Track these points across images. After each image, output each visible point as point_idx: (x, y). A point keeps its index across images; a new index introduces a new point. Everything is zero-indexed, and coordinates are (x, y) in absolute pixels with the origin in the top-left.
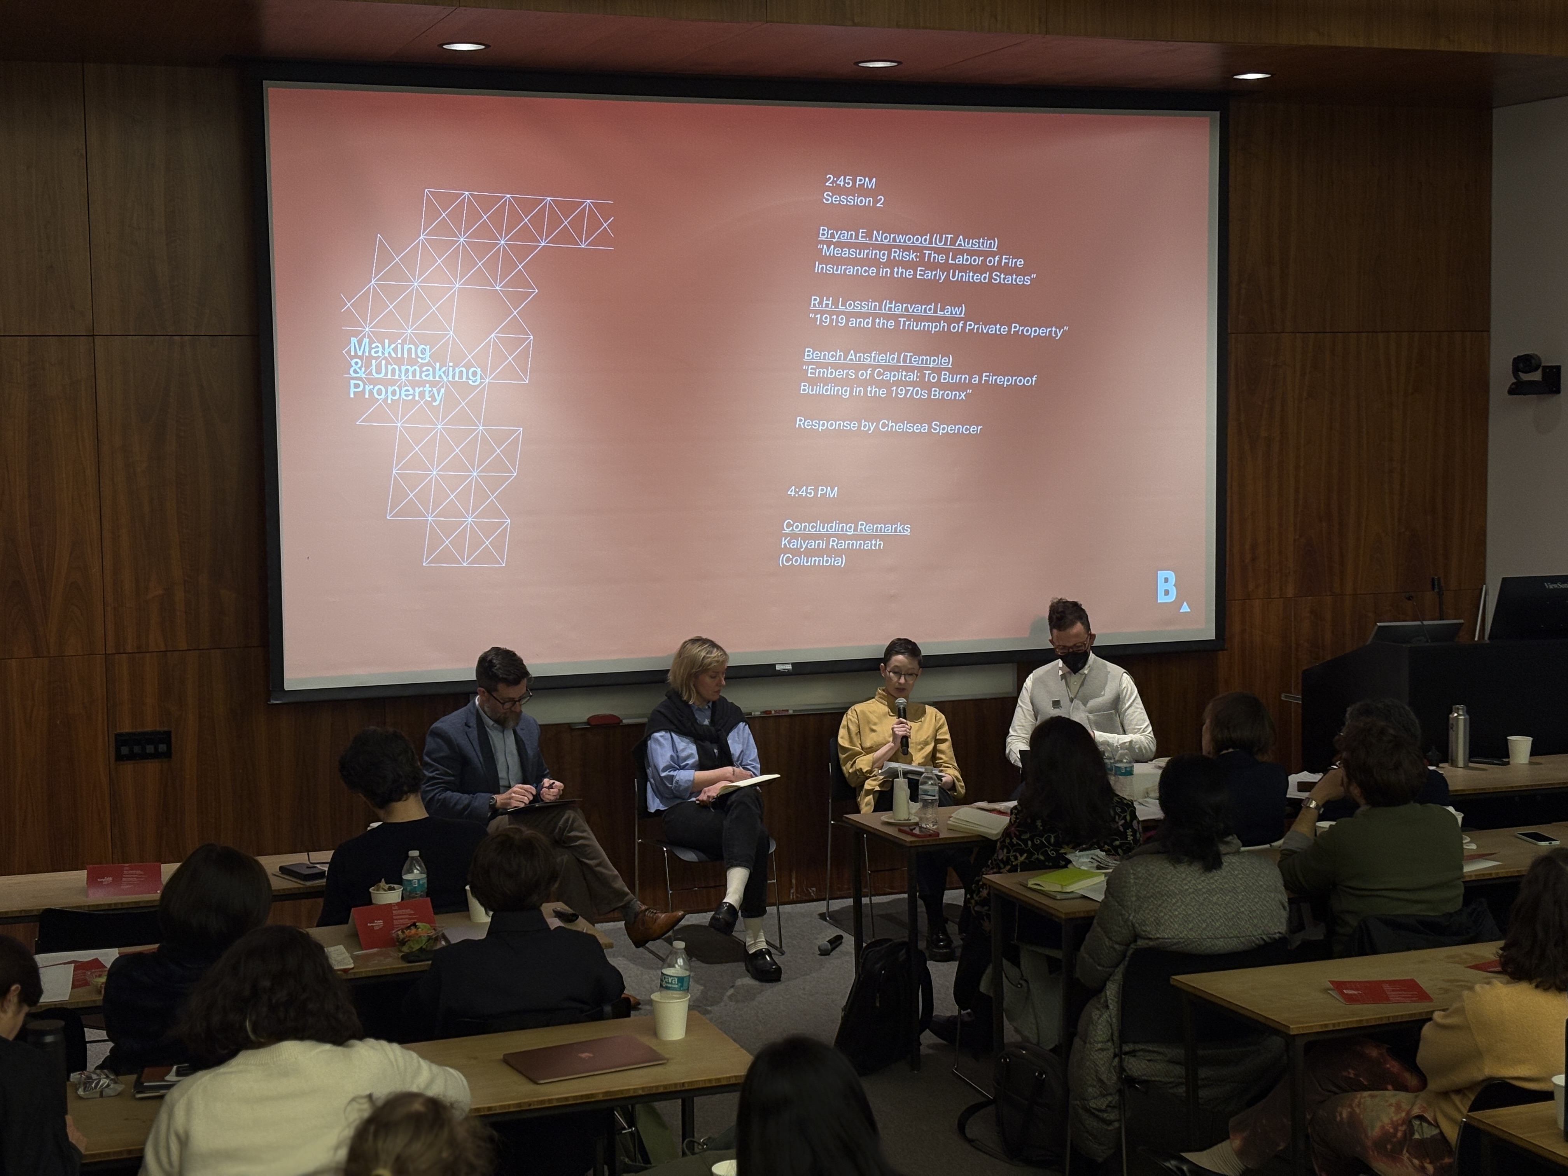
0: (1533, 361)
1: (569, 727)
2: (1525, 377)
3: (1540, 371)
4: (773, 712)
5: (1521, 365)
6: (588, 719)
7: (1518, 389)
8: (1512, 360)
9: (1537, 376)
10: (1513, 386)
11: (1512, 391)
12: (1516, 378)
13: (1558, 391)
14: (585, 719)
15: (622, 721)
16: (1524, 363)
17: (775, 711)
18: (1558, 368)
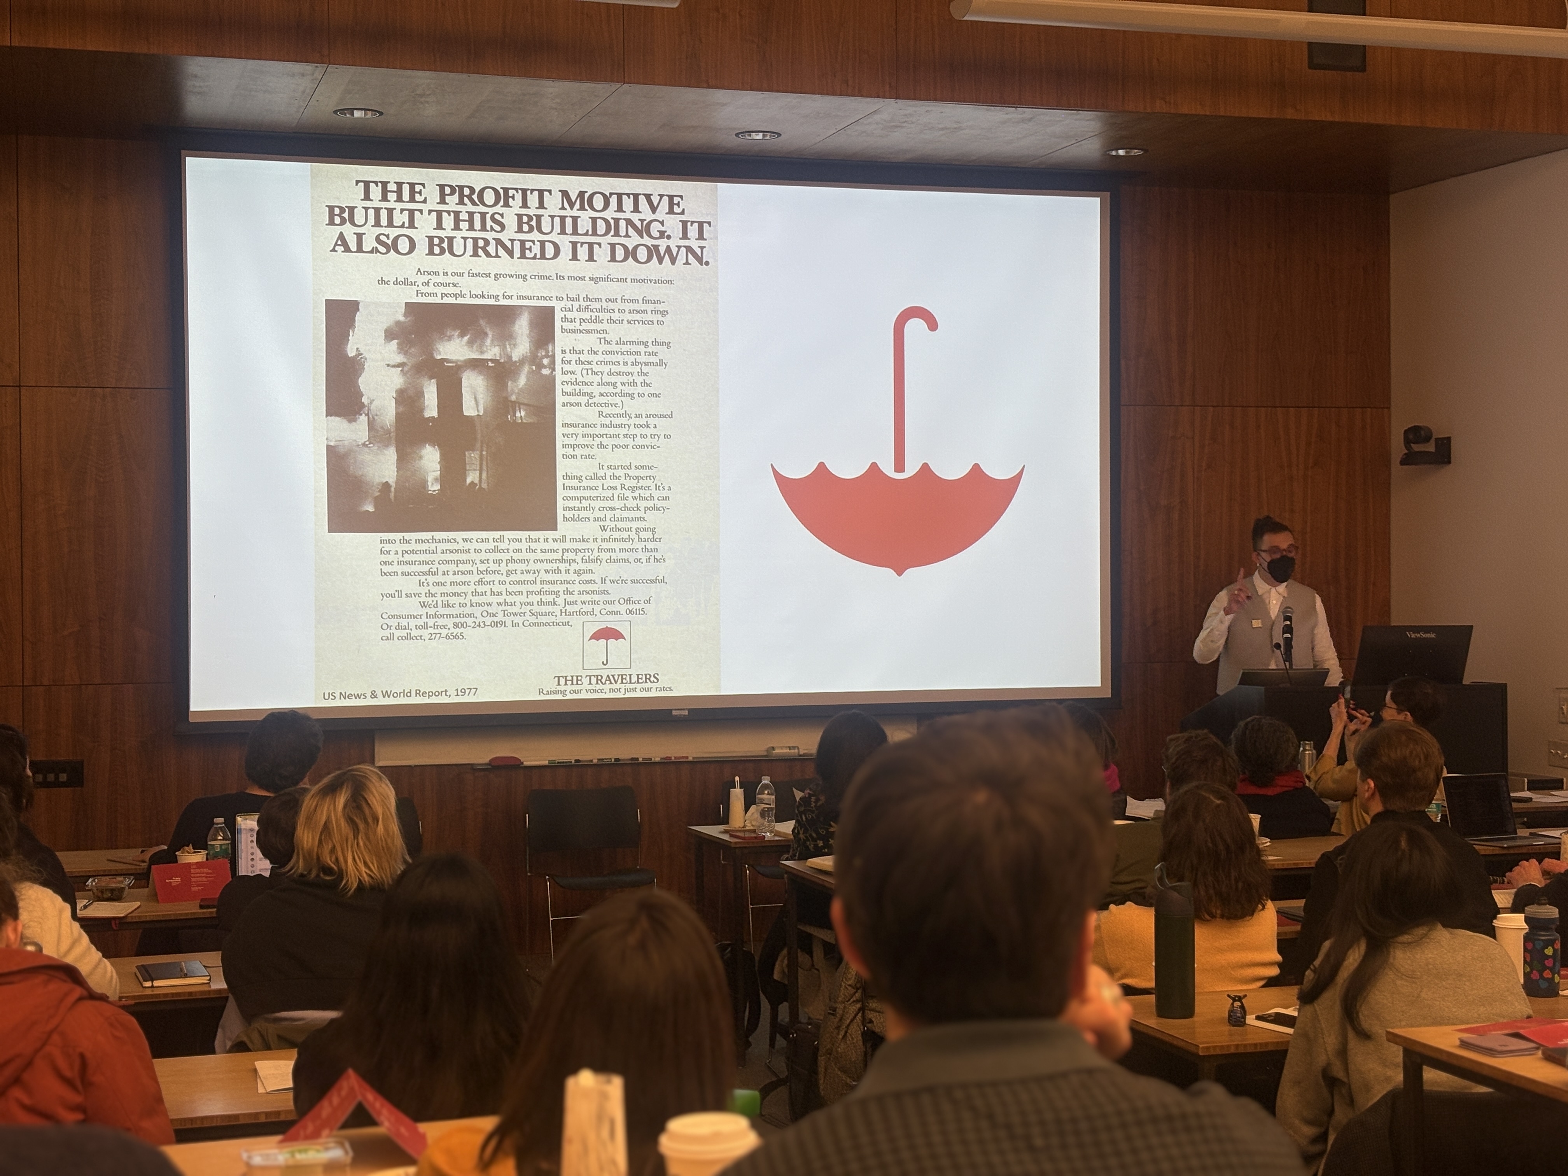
0: (1422, 433)
1: (472, 767)
2: (1416, 447)
3: (1433, 441)
4: (673, 758)
5: (1411, 436)
6: (490, 761)
7: (1409, 459)
8: (1403, 432)
9: (1431, 447)
10: (1405, 457)
11: (1403, 462)
12: (1407, 450)
13: (1449, 462)
14: (486, 760)
15: (522, 763)
16: (1415, 434)
17: (675, 758)
18: (1449, 439)
